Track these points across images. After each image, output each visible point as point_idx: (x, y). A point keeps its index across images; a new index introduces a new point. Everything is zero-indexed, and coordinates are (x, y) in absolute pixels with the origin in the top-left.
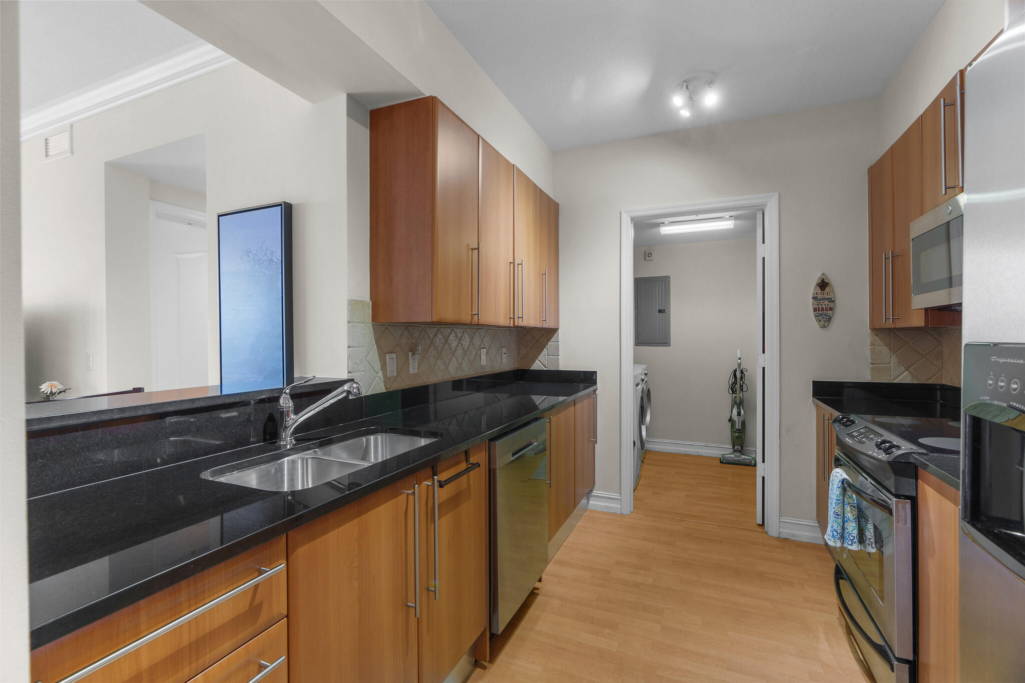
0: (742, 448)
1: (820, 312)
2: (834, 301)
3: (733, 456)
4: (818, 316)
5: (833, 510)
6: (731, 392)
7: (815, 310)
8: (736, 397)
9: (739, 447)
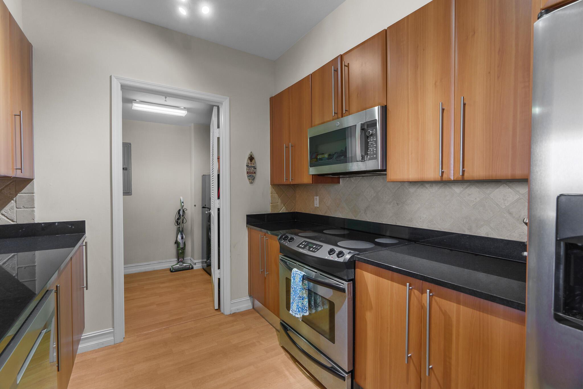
0: (183, 260)
1: (250, 174)
2: (256, 168)
3: (178, 265)
4: (249, 176)
5: (298, 295)
6: (176, 224)
7: (248, 173)
8: (179, 227)
9: (182, 259)
